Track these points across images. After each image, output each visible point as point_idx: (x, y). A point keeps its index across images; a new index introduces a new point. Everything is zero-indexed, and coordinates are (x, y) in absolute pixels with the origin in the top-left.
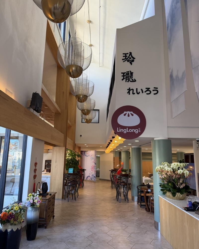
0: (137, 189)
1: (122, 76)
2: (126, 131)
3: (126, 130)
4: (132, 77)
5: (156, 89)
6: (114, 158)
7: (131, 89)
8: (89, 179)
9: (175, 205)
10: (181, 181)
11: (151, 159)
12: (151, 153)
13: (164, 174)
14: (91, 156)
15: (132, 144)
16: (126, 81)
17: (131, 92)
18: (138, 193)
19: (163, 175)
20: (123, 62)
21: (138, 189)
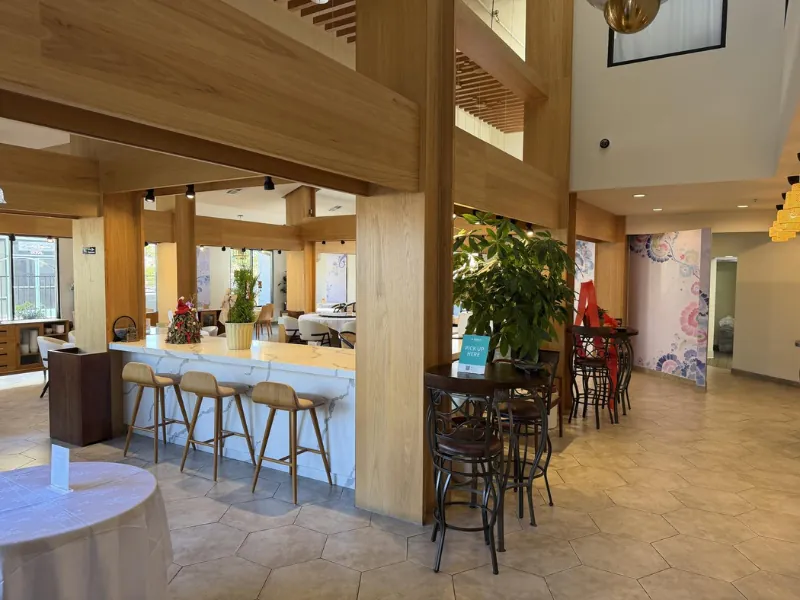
8: (669, 368)
14: (682, 257)
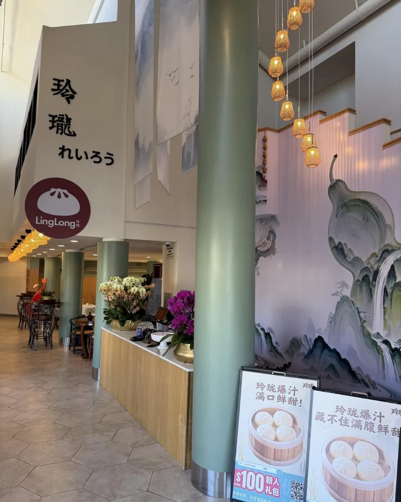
0: (69, 325)
1: (50, 121)
2: (53, 224)
3: (53, 221)
4: (69, 127)
5: (110, 156)
6: (28, 272)
7: (66, 148)
9: (123, 337)
10: (134, 304)
11: (95, 273)
12: (96, 262)
13: (111, 294)
15: (66, 245)
16: (57, 133)
17: (66, 153)
18: (71, 331)
19: (109, 295)
20: (54, 94)
21: (72, 324)
